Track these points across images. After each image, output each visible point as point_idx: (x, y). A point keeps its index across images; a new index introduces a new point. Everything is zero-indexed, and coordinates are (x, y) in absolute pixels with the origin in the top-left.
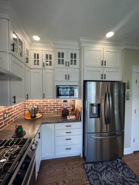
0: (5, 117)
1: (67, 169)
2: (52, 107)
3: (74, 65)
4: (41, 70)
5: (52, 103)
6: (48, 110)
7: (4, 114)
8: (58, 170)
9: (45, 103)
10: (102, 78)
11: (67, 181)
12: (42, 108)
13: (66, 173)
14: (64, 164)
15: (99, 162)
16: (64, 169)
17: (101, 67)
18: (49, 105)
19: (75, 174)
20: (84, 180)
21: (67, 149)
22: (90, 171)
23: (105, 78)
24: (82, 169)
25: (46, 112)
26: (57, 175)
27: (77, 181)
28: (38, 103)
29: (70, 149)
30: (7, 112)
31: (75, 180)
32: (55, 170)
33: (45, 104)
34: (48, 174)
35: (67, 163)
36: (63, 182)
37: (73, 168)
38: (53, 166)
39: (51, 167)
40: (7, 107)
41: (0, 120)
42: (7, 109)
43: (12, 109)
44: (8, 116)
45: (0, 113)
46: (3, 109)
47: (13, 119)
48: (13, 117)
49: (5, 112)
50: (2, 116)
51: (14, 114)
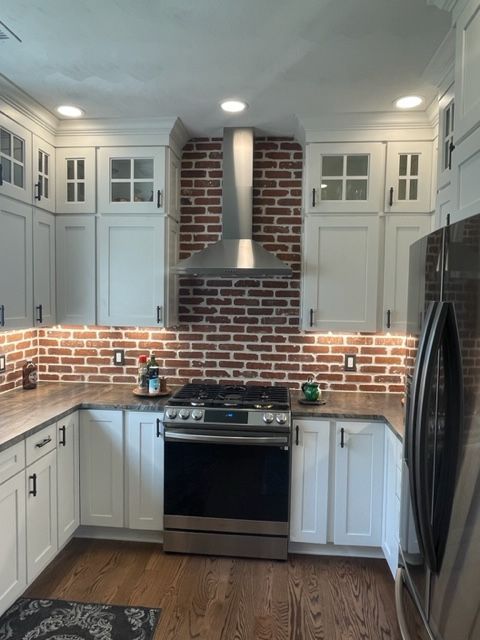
0: (350, 365)
1: (363, 630)
7: (347, 357)
8: (358, 605)
11: (318, 623)
16: (363, 623)
26: (341, 601)
30: (359, 355)
32: (357, 597)
34: (344, 580)
36: (319, 614)
38: (371, 592)
39: (369, 588)
40: (361, 341)
41: (334, 368)
42: (359, 347)
43: (386, 353)
44: (364, 370)
45: (335, 350)
46: (345, 345)
47: (387, 385)
48: (387, 379)
49: (350, 353)
50: (339, 359)
51: (391, 371)
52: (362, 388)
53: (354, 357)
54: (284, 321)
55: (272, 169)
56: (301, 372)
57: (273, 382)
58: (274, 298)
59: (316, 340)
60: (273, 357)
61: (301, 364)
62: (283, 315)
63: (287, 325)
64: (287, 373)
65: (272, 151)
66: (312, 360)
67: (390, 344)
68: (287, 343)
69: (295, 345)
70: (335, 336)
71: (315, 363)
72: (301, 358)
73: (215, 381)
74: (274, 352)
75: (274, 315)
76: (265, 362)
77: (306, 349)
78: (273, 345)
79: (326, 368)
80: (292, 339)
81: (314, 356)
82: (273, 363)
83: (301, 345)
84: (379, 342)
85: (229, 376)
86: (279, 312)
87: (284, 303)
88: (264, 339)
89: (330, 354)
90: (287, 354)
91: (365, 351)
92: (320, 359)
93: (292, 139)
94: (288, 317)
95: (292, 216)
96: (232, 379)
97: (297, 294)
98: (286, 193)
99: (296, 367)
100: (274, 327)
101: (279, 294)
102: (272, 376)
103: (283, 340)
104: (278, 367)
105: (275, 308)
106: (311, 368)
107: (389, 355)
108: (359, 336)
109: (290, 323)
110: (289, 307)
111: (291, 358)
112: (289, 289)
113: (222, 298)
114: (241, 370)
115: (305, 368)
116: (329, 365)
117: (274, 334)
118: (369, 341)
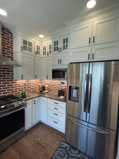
0: (25, 87)
1: (50, 135)
2: (57, 87)
3: (66, 49)
4: (47, 58)
5: (57, 84)
6: (54, 89)
7: (25, 85)
8: (44, 132)
10: (89, 59)
11: (43, 141)
12: (51, 87)
13: (47, 136)
14: (50, 132)
15: (77, 149)
16: (48, 134)
17: (89, 45)
19: (51, 142)
20: (52, 149)
21: (54, 122)
22: (62, 148)
24: (58, 143)
25: (53, 91)
26: (41, 134)
27: (48, 145)
28: (48, 83)
29: (57, 123)
30: (27, 85)
31: (47, 144)
32: (43, 131)
33: (53, 84)
34: (38, 130)
35: (52, 133)
36: (41, 139)
37: (53, 138)
38: (44, 129)
39: (43, 128)
40: (27, 82)
41: (22, 88)
42: (27, 83)
43: (31, 84)
44: (28, 88)
45: (22, 84)
46: (24, 83)
47: (32, 90)
48: (32, 89)
49: (25, 84)
50: (23, 86)
51: (32, 87)
52: (28, 91)
53: (26, 85)
54: (9, 78)
55: (4, 36)
56: (14, 90)
57: (7, 95)
58: (6, 72)
59: (18, 82)
60: (6, 88)
61: (14, 88)
62: (9, 77)
63: (10, 79)
64: (10, 91)
65: (4, 31)
66: (17, 87)
67: (32, 82)
68: (10, 84)
69: (12, 84)
70: (22, 81)
71: (18, 88)
72: (14, 87)
74: (7, 87)
75: (6, 77)
76: (4, 90)
77: (15, 85)
78: (6, 85)
79: (20, 88)
80: (11, 83)
81: (17, 86)
82: (7, 89)
83: (14, 84)
84: (30, 81)
86: (8, 76)
87: (9, 74)
88: (3, 84)
89: (21, 85)
90: (10, 87)
91: (28, 84)
92: (19, 87)
93: (10, 31)
94: (10, 77)
95: (10, 51)
97: (13, 71)
98: (9, 45)
99: (13, 89)
100: (6, 80)
101: (7, 71)
102: (6, 93)
103: (9, 83)
104: (8, 90)
105: (6, 75)
106: (17, 89)
107: (32, 84)
109: (11, 79)
110: (10, 74)
111: (12, 87)
112: (10, 70)
115: (15, 89)
116: (21, 88)
117: (6, 82)
118: (29, 82)
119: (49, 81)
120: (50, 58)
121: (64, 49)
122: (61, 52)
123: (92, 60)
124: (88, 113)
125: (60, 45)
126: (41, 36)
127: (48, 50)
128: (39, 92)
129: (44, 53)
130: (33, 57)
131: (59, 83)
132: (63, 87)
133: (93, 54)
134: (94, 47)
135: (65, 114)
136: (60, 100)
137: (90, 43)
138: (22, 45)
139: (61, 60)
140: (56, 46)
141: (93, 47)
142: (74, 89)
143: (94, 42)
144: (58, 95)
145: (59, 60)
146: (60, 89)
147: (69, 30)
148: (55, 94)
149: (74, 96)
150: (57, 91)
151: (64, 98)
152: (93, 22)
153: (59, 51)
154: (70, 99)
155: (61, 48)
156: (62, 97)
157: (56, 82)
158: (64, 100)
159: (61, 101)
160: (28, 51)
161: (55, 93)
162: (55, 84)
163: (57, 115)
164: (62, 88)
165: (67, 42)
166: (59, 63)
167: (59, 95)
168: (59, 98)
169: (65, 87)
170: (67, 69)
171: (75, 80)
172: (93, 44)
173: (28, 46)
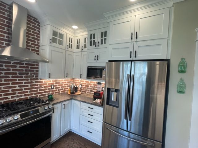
0: (53, 87)
2: (92, 88)
3: (104, 44)
4: (81, 53)
5: (92, 84)
6: (88, 91)
7: (52, 85)
8: (75, 145)
9: (87, 83)
10: (131, 57)
12: (84, 88)
14: (83, 144)
16: (80, 147)
17: (131, 41)
18: (90, 85)
21: (88, 131)
23: (135, 57)
25: (87, 92)
28: (82, 83)
29: (91, 133)
32: (73, 143)
33: (87, 85)
34: (67, 142)
35: (85, 145)
38: (75, 140)
39: (73, 139)
40: (55, 81)
41: (49, 89)
42: (55, 82)
43: (60, 83)
44: (56, 88)
45: (49, 84)
46: (51, 82)
47: (60, 91)
48: (61, 89)
49: (53, 84)
50: (50, 86)
51: (61, 88)
52: (55, 93)
53: (54, 85)
54: (33, 76)
55: (29, 26)
56: (39, 92)
57: (29, 97)
58: (30, 69)
59: (43, 82)
60: (29, 89)
61: (39, 89)
62: (33, 75)
63: (34, 78)
64: (34, 93)
65: (30, 20)
66: (42, 87)
67: (61, 81)
68: (34, 83)
69: (37, 84)
70: (49, 80)
71: (43, 88)
72: (39, 88)
73: (2, 102)
74: (29, 87)
75: (29, 75)
76: (26, 91)
77: (40, 85)
78: (29, 84)
79: (46, 89)
80: (36, 82)
81: (43, 86)
82: (29, 91)
83: (39, 84)
84: (59, 81)
85: (9, 99)
86: (31, 74)
87: (33, 71)
88: (25, 83)
89: (47, 85)
90: (34, 87)
91: (56, 83)
92: (44, 87)
93: (37, 19)
94: (35, 75)
95: (36, 43)
96: (11, 99)
97: (38, 68)
98: (34, 36)
99: (37, 91)
100: (29, 78)
101: (31, 68)
102: (28, 95)
103: (33, 82)
104: (30, 92)
105: (30, 72)
106: (42, 90)
107: (61, 84)
108: (55, 80)
109: (35, 77)
110: (35, 72)
111: (35, 88)
112: (35, 66)
113: (6, 68)
114: (15, 95)
115: (40, 90)
116: (47, 88)
117: (29, 81)
118: (57, 81)
119: (82, 80)
120: (85, 53)
121: (102, 44)
122: (98, 47)
123: (134, 59)
124: (129, 120)
125: (98, 39)
126: (75, 27)
127: (82, 43)
128: (70, 94)
129: (78, 47)
130: (64, 51)
131: (94, 83)
132: (99, 88)
133: (136, 52)
134: (137, 43)
135: (102, 122)
136: (96, 104)
137: (132, 39)
138: (52, 37)
139: (98, 56)
140: (93, 40)
141: (135, 43)
142: (113, 92)
143: (136, 38)
144: (93, 97)
145: (95, 56)
146: (95, 91)
147: (108, 22)
148: (89, 97)
149: (113, 100)
150: (92, 93)
151: (100, 102)
152: (135, 16)
153: (96, 46)
154: (108, 104)
155: (98, 42)
156: (98, 101)
157: (91, 82)
158: (101, 104)
159: (98, 106)
160: (59, 44)
161: (90, 95)
162: (89, 84)
163: (92, 122)
164: (99, 90)
165: (105, 36)
166: (95, 60)
167: (95, 98)
168: (94, 101)
169: (103, 88)
170: (105, 67)
171: (114, 80)
172: (135, 40)
173: (58, 38)
